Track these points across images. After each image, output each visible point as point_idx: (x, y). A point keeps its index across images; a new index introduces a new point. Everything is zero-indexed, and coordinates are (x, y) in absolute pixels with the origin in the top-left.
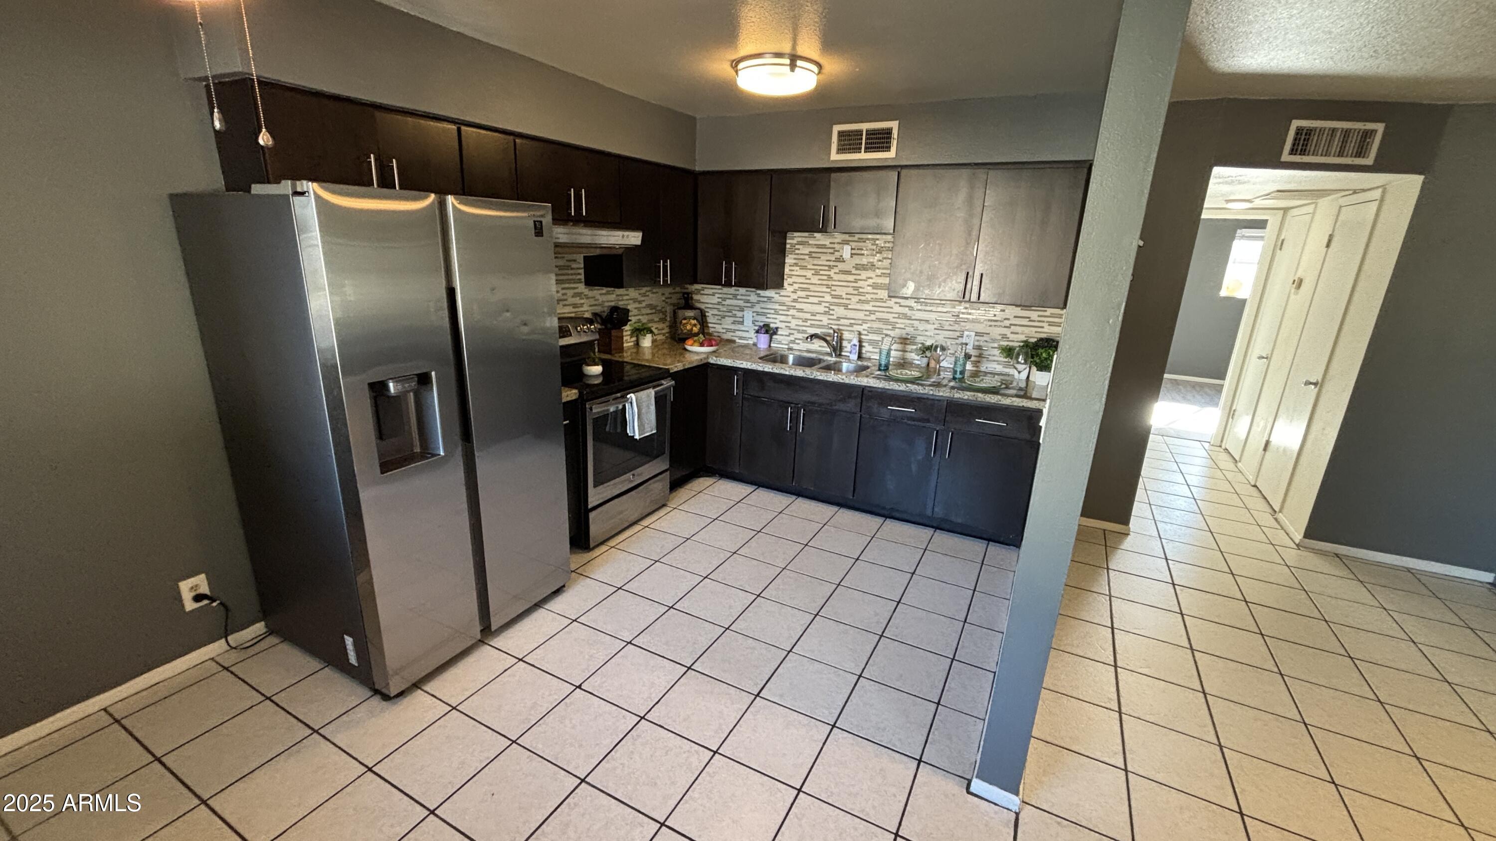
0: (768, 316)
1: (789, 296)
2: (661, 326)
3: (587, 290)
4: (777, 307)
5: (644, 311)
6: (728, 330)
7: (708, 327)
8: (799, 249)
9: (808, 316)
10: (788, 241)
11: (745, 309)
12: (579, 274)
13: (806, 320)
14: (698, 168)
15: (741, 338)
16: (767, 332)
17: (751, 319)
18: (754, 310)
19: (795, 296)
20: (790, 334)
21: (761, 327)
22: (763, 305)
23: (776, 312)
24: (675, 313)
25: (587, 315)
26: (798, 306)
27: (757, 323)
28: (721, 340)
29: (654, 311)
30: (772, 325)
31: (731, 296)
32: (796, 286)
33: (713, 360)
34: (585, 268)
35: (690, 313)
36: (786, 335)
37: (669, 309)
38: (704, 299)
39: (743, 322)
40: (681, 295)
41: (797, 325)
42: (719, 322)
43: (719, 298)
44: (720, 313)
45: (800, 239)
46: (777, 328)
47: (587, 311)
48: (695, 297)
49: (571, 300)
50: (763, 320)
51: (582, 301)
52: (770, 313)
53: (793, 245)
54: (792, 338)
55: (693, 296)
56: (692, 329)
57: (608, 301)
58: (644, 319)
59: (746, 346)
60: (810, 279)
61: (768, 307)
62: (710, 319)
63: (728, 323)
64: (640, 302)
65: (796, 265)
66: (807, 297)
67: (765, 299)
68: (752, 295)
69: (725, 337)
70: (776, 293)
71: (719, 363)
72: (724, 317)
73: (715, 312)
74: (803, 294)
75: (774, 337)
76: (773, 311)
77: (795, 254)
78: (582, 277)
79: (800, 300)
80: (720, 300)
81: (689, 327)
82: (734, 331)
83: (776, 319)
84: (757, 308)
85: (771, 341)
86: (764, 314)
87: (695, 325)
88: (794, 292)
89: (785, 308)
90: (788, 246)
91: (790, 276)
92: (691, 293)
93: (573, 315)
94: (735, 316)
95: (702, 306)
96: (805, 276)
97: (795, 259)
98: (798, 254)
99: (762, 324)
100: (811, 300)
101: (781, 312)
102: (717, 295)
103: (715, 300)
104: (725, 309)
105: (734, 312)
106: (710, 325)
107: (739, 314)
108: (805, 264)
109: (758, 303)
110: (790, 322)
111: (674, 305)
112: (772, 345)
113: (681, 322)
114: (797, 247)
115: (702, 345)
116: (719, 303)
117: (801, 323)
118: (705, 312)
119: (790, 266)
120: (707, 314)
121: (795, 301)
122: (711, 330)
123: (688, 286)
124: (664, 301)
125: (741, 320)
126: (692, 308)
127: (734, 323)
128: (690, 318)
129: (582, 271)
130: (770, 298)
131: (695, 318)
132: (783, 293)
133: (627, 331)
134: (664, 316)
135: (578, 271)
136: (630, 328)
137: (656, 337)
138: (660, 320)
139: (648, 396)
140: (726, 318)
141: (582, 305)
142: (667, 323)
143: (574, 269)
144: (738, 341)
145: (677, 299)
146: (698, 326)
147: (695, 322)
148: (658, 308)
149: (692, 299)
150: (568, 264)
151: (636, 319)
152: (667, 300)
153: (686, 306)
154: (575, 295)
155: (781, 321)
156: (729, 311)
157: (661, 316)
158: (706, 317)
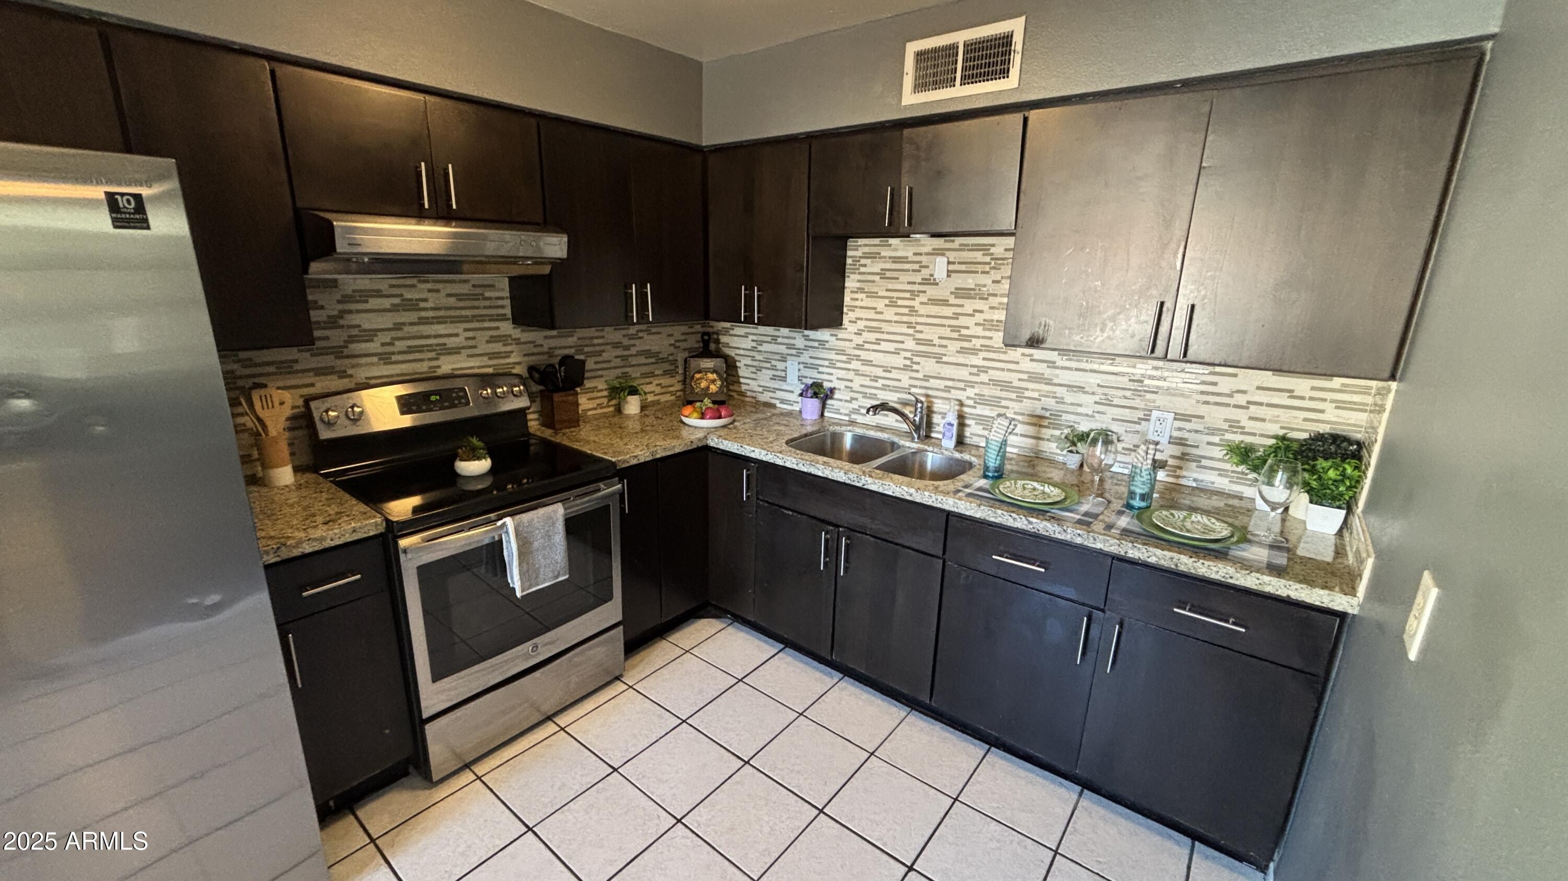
0: (821, 369)
1: (851, 341)
2: (666, 381)
3: (518, 330)
4: (832, 356)
5: (634, 361)
6: (766, 389)
7: (740, 383)
8: (865, 266)
9: (879, 372)
10: (849, 253)
11: (788, 357)
12: (503, 307)
13: (875, 379)
14: (703, 141)
15: (783, 401)
16: (815, 395)
17: (797, 373)
18: (802, 359)
19: (859, 340)
20: (852, 399)
21: (808, 387)
22: (811, 353)
23: (832, 365)
24: (686, 361)
26: (864, 355)
27: (804, 380)
28: (758, 402)
29: (653, 360)
30: (826, 385)
31: (769, 339)
32: (861, 324)
34: (512, 298)
35: (708, 363)
36: (846, 401)
37: (681, 357)
38: (734, 342)
39: (786, 377)
40: (700, 335)
41: (862, 386)
42: (753, 376)
43: (753, 341)
44: (755, 363)
45: (867, 249)
46: (832, 390)
47: (517, 364)
48: (724, 339)
50: (812, 376)
51: (509, 348)
52: (823, 366)
53: (856, 260)
54: (855, 405)
55: (721, 337)
56: (708, 388)
58: (634, 374)
59: (790, 414)
60: (882, 313)
61: (821, 355)
62: (743, 372)
63: (765, 377)
64: (625, 348)
65: (861, 290)
66: (878, 342)
67: (816, 344)
68: (798, 338)
69: (765, 397)
70: (832, 335)
72: (759, 369)
73: (748, 361)
74: (872, 337)
75: (829, 402)
76: (826, 363)
77: (860, 273)
78: (508, 311)
79: (867, 346)
80: (754, 344)
81: (703, 384)
82: (775, 390)
83: (831, 374)
84: (805, 358)
85: (824, 407)
86: (814, 367)
87: (713, 381)
88: (858, 333)
89: (844, 358)
90: (849, 261)
91: (853, 308)
92: (717, 333)
94: (774, 368)
95: (732, 353)
96: (875, 308)
97: (859, 281)
98: (863, 273)
99: (810, 382)
100: (884, 346)
101: (839, 365)
102: (751, 337)
103: (747, 343)
104: (761, 358)
106: (742, 380)
107: (780, 365)
108: (875, 290)
109: (807, 348)
110: (851, 381)
111: (690, 350)
112: (826, 414)
113: (693, 377)
114: (863, 261)
115: (703, 417)
116: (753, 349)
117: (868, 382)
118: (735, 361)
119: (852, 292)
120: (738, 364)
121: (859, 347)
122: (744, 387)
123: (712, 323)
124: (671, 345)
125: (783, 374)
126: (718, 354)
127: (774, 378)
128: (707, 371)
130: (822, 343)
131: (714, 371)
132: (841, 334)
133: (602, 390)
134: (672, 367)
135: (500, 302)
136: (606, 387)
137: (657, 398)
138: (666, 373)
139: (549, 518)
140: (764, 370)
141: (508, 354)
142: (679, 378)
143: (490, 299)
144: (779, 405)
145: (693, 342)
146: (719, 383)
147: (715, 376)
148: (661, 356)
149: (717, 341)
150: (479, 291)
151: (618, 372)
152: (677, 344)
153: (706, 353)
154: (492, 340)
155: (838, 379)
156: (767, 361)
157: (666, 366)
158: (736, 367)
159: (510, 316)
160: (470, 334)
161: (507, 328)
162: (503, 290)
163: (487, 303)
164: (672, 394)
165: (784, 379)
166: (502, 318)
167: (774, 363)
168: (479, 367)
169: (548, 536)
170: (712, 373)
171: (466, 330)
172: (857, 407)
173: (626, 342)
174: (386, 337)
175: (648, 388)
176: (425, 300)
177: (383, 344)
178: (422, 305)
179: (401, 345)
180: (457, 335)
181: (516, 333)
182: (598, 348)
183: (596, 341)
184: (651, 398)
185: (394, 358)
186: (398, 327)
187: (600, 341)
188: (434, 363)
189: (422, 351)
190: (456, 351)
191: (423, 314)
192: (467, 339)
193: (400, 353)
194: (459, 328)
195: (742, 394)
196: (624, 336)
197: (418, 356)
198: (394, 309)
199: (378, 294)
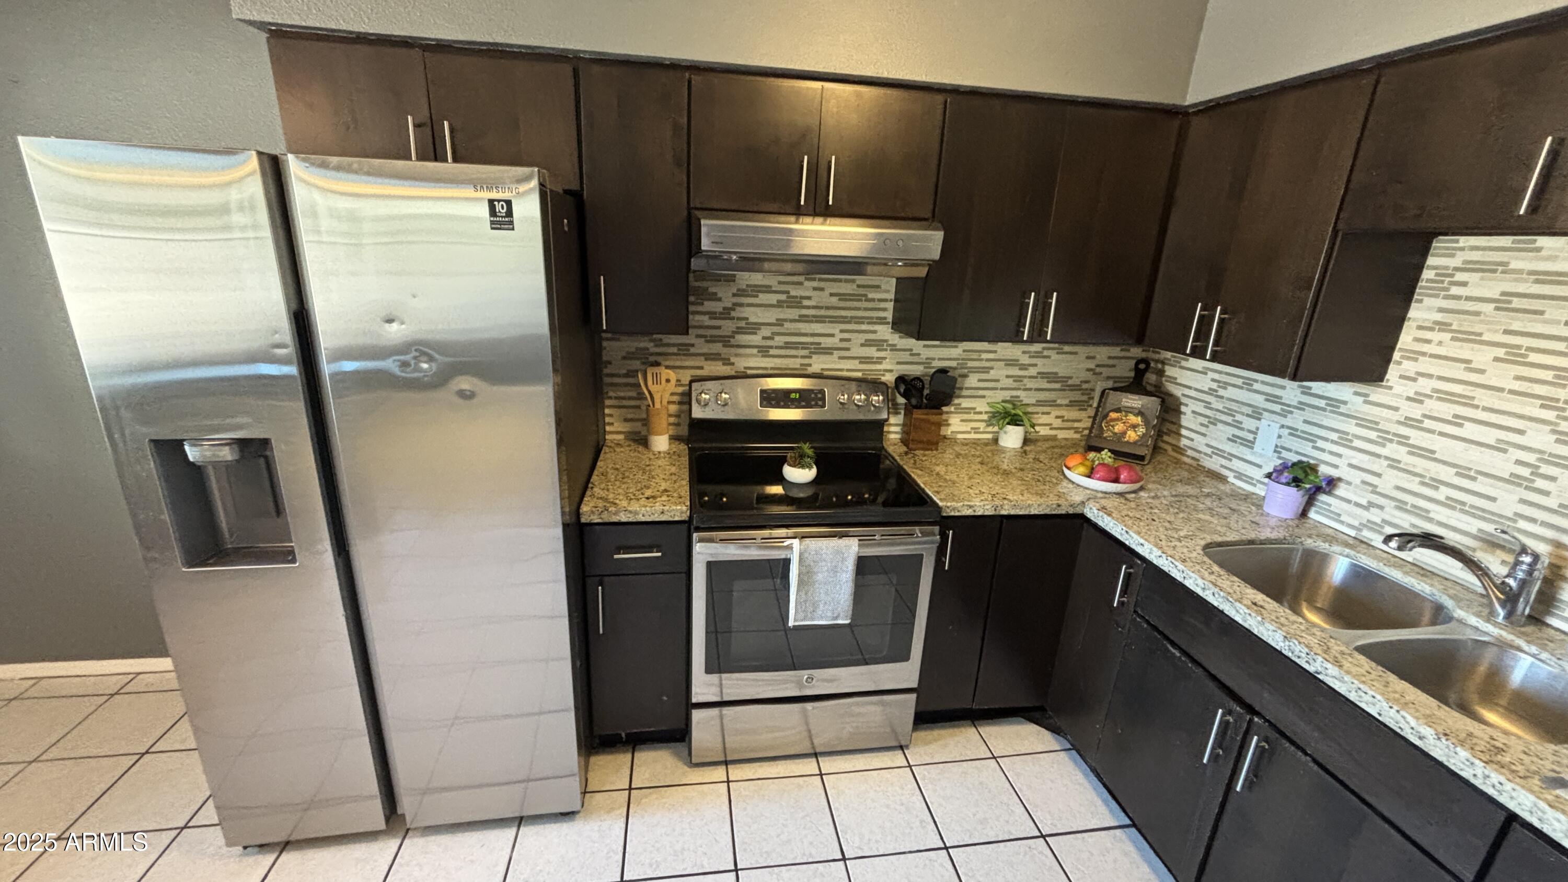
0: (1320, 443)
1: (1396, 409)
2: (1073, 414)
3: (897, 336)
4: (1351, 427)
5: (1030, 384)
6: (1218, 452)
7: (1180, 435)
8: (1464, 284)
9: (1446, 474)
10: (1431, 261)
11: (1266, 414)
12: (885, 310)
13: (1436, 483)
15: (1240, 476)
16: (1296, 482)
17: (1274, 441)
18: (1288, 421)
19: (1416, 412)
20: (1371, 505)
21: (1285, 467)
22: (1309, 414)
23: (1345, 440)
24: (1103, 392)
25: (889, 378)
26: (1416, 437)
27: (1285, 454)
28: (1200, 469)
29: (1058, 386)
30: (1324, 470)
32: (1425, 385)
33: (1092, 512)
34: (896, 301)
35: (1134, 401)
36: (1357, 505)
37: (1096, 387)
38: (1184, 377)
39: (1253, 443)
40: (1134, 362)
41: (1398, 488)
42: (1203, 430)
43: (1213, 380)
44: (1208, 412)
45: (1476, 256)
46: (1332, 482)
47: (891, 371)
48: (1170, 371)
49: (856, 350)
50: (1300, 451)
51: (881, 354)
52: (1326, 440)
53: (1444, 273)
54: (1375, 516)
55: (1167, 368)
56: (1124, 433)
57: (940, 359)
58: (1027, 398)
59: (1247, 497)
60: (1482, 371)
61: (1325, 423)
62: (1187, 420)
63: (1219, 436)
64: (1023, 367)
65: (1443, 326)
66: (1458, 421)
67: (1322, 403)
68: (1290, 390)
69: (1213, 463)
70: (1356, 393)
71: (1101, 524)
72: (1214, 422)
73: (1200, 408)
74: (1446, 410)
75: (1323, 497)
76: (1334, 436)
77: (1446, 297)
78: (889, 315)
79: (1428, 423)
80: (1214, 386)
81: (1119, 428)
82: (1230, 457)
83: (1340, 456)
84: (1296, 420)
85: (1310, 502)
86: (1311, 439)
87: (1134, 427)
88: (1417, 399)
89: (1373, 435)
90: (1427, 274)
91: (1414, 356)
92: (1161, 365)
93: (859, 375)
94: (1238, 425)
95: (1177, 391)
96: (1468, 362)
97: (1441, 310)
98: (1457, 298)
99: (1295, 458)
100: (1470, 430)
101: (1357, 443)
102: (1211, 375)
103: (1205, 383)
104: (1222, 407)
106: (1184, 432)
107: (1250, 423)
108: (1477, 328)
109: (1301, 406)
110: (1379, 475)
111: (1115, 379)
112: (1312, 514)
113: (1107, 415)
114: (1460, 277)
115: (1092, 473)
116: (1211, 392)
117: (1413, 485)
118: (1181, 404)
119: (1420, 328)
120: (1183, 409)
121: (1408, 422)
122: (1184, 442)
124: (1088, 370)
125: (1250, 437)
127: (1233, 439)
128: (1129, 410)
129: (890, 306)
130: (1334, 404)
131: (1140, 413)
132: (1376, 394)
133: (981, 413)
134: (1085, 398)
135: (882, 305)
136: (988, 409)
137: (1053, 432)
138: (1072, 404)
139: (838, 552)
140: (1220, 426)
141: (880, 360)
142: (1091, 412)
143: (873, 300)
144: (1231, 479)
145: (1125, 370)
146: (1141, 430)
147: (1138, 420)
148: (1070, 382)
149: (1161, 373)
150: (862, 291)
151: (1007, 395)
152: (1098, 370)
153: (1136, 385)
154: (867, 344)
155: (1351, 466)
156: (1230, 412)
157: (1077, 396)
158: (1178, 412)
159: (890, 320)
160: (846, 336)
161: (885, 332)
162: (887, 291)
163: (870, 305)
164: (1077, 431)
165: (1250, 444)
166: (882, 321)
167: (1239, 417)
168: (848, 370)
169: (834, 571)
170: (1136, 415)
171: (842, 331)
172: (1378, 520)
173: (1025, 360)
174: (766, 331)
175: (1044, 419)
176: (809, 298)
177: (764, 338)
178: (806, 303)
179: (780, 340)
180: (832, 335)
181: (895, 339)
182: (988, 364)
183: (984, 356)
184: (1043, 431)
185: (772, 352)
186: (780, 322)
187: (991, 356)
188: (806, 361)
189: (797, 348)
190: (828, 351)
191: (805, 312)
192: (841, 340)
193: (777, 347)
194: (835, 329)
195: (1179, 450)
196: (1024, 352)
197: (793, 352)
198: (780, 304)
199: (768, 289)
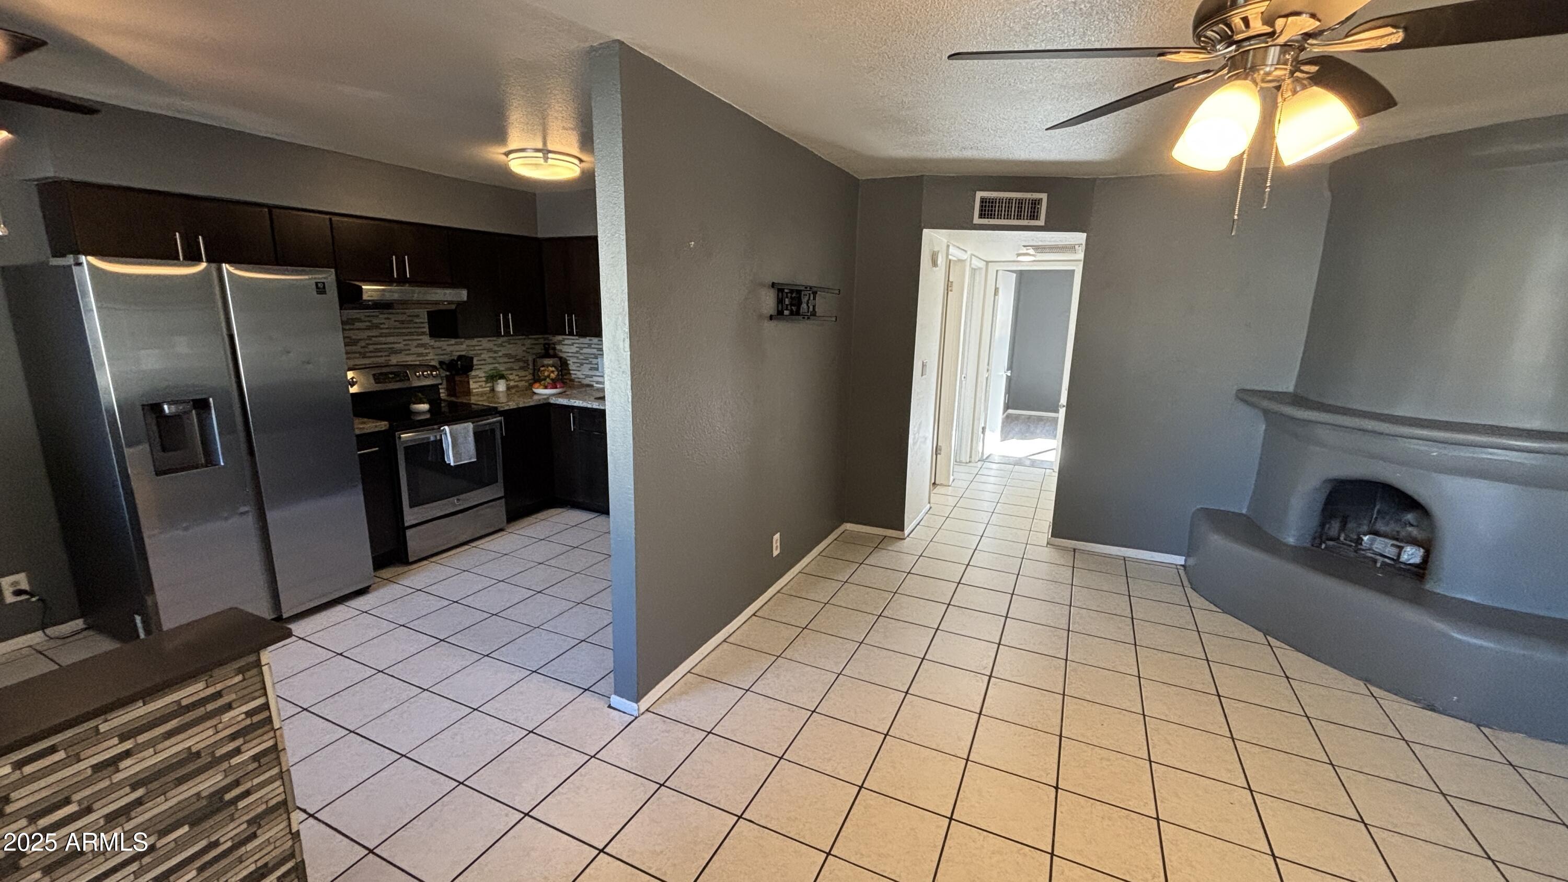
2: (522, 373)
3: (433, 341)
5: (501, 360)
6: (587, 376)
7: (570, 374)
11: (598, 356)
12: (424, 327)
14: (540, 235)
15: (597, 382)
24: (534, 360)
25: (433, 363)
28: (582, 385)
29: (513, 360)
31: (586, 346)
33: (553, 400)
34: (429, 323)
35: (549, 361)
37: (530, 359)
38: (565, 348)
40: (543, 345)
42: (579, 368)
43: (577, 347)
44: (579, 361)
47: (433, 359)
48: (558, 347)
49: (414, 350)
51: (427, 351)
55: (556, 346)
56: (549, 374)
57: (457, 351)
58: (501, 368)
59: (599, 390)
62: (572, 367)
63: (586, 370)
64: (496, 352)
69: (587, 381)
71: (558, 403)
72: (582, 364)
73: (575, 360)
78: (427, 330)
80: (578, 349)
81: (546, 374)
82: (592, 376)
87: (553, 372)
92: (554, 344)
93: (418, 363)
94: (591, 363)
95: (564, 355)
102: (576, 345)
103: (574, 349)
104: (582, 357)
105: (590, 360)
106: (572, 372)
107: (594, 361)
111: (536, 354)
113: (539, 369)
115: (546, 388)
116: (577, 352)
118: (567, 360)
120: (568, 362)
122: (573, 376)
123: (551, 337)
124: (524, 351)
125: (596, 366)
126: (555, 356)
127: (591, 369)
128: (548, 366)
129: (427, 325)
131: (553, 366)
133: (481, 377)
134: (525, 365)
135: (422, 325)
136: (483, 375)
137: (516, 383)
138: (521, 368)
139: (465, 428)
140: (585, 365)
141: (427, 354)
142: (531, 371)
143: (416, 323)
144: (595, 385)
145: (539, 349)
146: (556, 373)
147: (553, 369)
148: (518, 357)
149: (554, 349)
150: (410, 318)
151: (491, 366)
152: (529, 350)
153: (547, 355)
154: (418, 346)
156: (586, 359)
157: (521, 364)
158: (567, 365)
159: (428, 332)
160: (407, 342)
161: (426, 339)
162: (424, 318)
163: (415, 325)
164: (527, 381)
165: (597, 369)
166: (423, 333)
168: (414, 361)
171: (404, 340)
173: (496, 348)
174: (363, 344)
175: (511, 377)
176: (384, 323)
177: (362, 347)
178: (382, 326)
179: (371, 348)
180: (400, 343)
181: (432, 342)
182: (479, 352)
183: (477, 348)
184: (512, 383)
185: (368, 355)
186: (370, 337)
187: (480, 348)
188: (387, 358)
189: (380, 352)
190: (400, 352)
191: (384, 331)
192: (405, 345)
193: (370, 352)
194: (400, 339)
195: (572, 380)
196: (496, 344)
197: (380, 354)
198: (368, 328)
199: (360, 320)
